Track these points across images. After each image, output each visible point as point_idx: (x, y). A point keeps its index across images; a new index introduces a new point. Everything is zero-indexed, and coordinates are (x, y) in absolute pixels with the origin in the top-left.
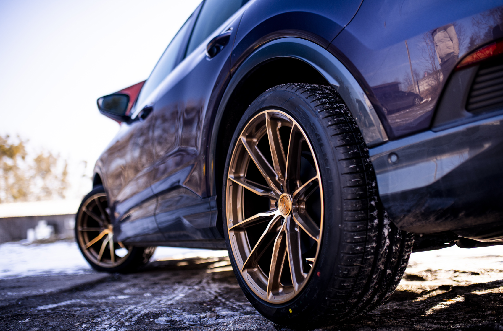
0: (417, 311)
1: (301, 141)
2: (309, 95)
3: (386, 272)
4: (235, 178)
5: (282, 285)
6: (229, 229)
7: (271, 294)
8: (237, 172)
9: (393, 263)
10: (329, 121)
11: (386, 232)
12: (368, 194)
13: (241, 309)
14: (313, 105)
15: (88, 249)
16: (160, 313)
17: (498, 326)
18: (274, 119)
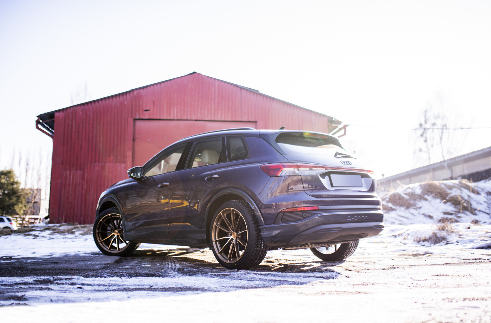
1: (242, 219)
4: (216, 225)
5: (232, 258)
6: (213, 241)
7: (229, 261)
8: (217, 223)
9: (263, 253)
10: (250, 217)
11: (262, 245)
12: (259, 236)
14: (246, 211)
15: (101, 243)
18: (233, 211)
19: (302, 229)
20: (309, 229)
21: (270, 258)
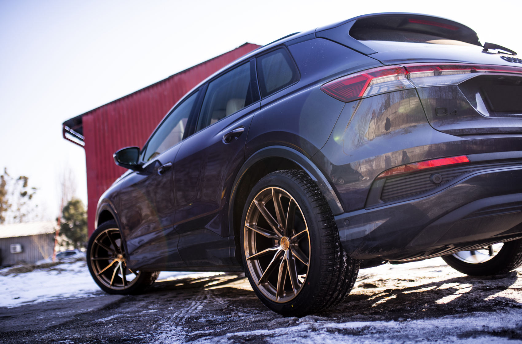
0: (367, 305)
1: (295, 207)
2: (300, 182)
3: (346, 281)
4: (250, 226)
5: (285, 292)
6: (247, 259)
7: (279, 297)
8: (251, 222)
9: (349, 276)
10: (312, 199)
11: (345, 259)
12: (335, 239)
13: (250, 312)
15: (100, 275)
16: (198, 316)
17: (407, 308)
18: (277, 192)
19: (431, 215)
20: (447, 213)
21: (368, 278)
